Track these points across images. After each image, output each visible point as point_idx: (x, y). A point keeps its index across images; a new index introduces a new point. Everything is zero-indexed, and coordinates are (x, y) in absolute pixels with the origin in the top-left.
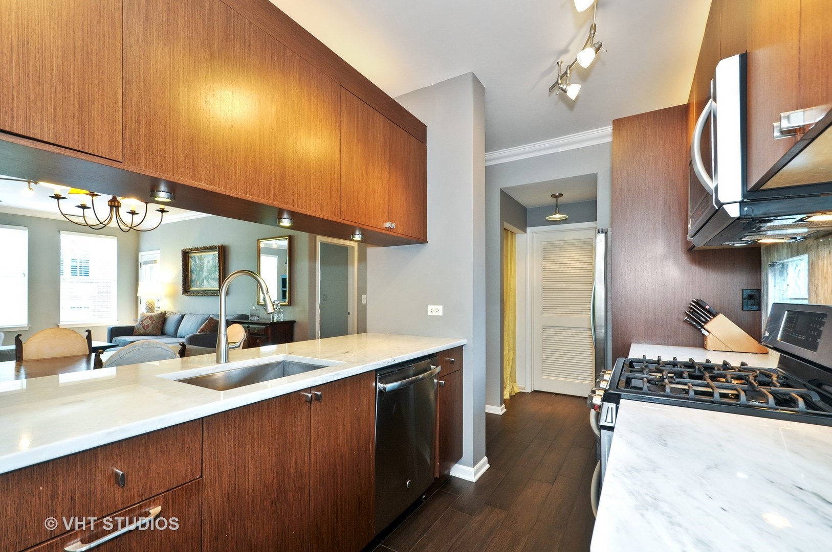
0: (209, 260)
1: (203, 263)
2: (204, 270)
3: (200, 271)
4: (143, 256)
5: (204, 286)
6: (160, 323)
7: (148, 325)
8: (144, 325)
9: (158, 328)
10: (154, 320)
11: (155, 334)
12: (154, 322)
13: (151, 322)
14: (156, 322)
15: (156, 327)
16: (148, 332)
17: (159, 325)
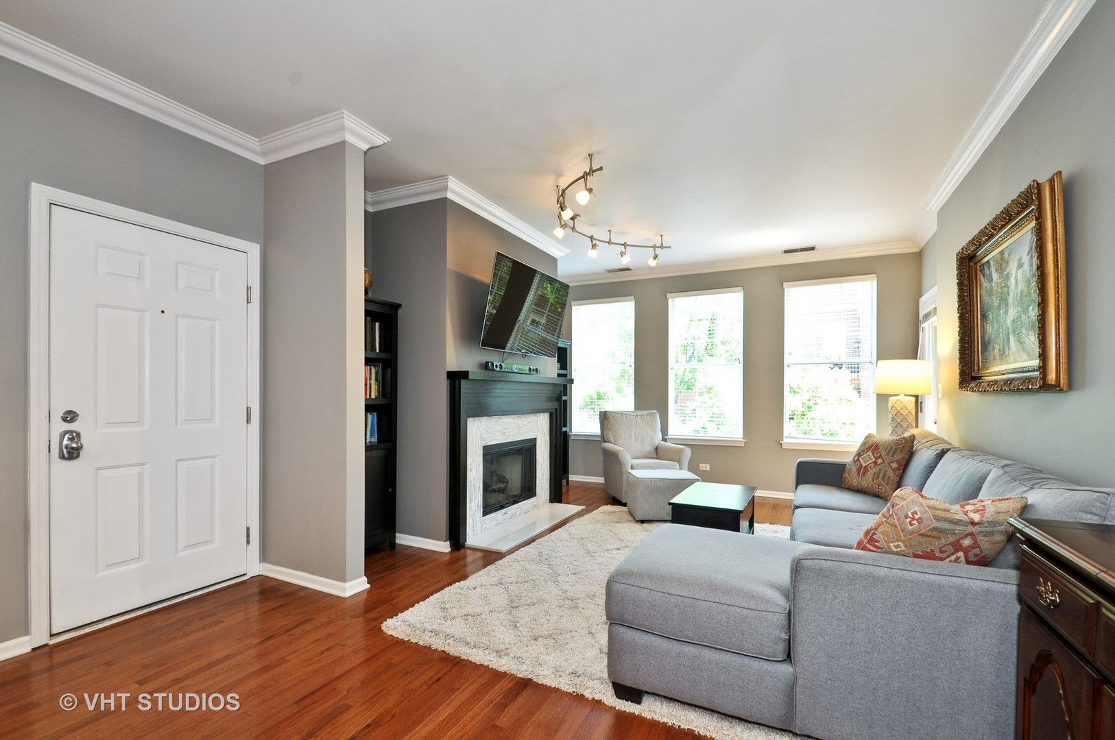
1: (1007, 277)
2: (1011, 299)
3: (999, 305)
5: (1011, 358)
6: (894, 465)
7: (866, 467)
8: (861, 465)
9: (886, 479)
10: (880, 457)
11: (878, 493)
12: (880, 461)
13: (874, 460)
14: (884, 462)
15: (881, 475)
16: (864, 484)
17: (890, 473)
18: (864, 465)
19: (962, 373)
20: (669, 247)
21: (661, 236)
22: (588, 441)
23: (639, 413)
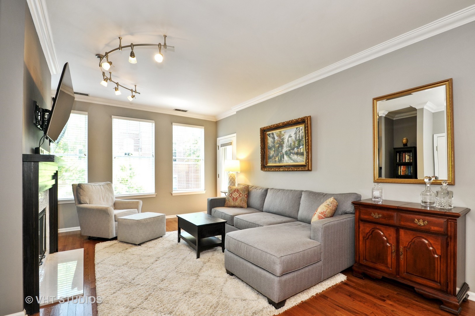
0: (290, 135)
1: (283, 140)
2: (285, 145)
3: (279, 147)
4: (221, 140)
5: (285, 162)
6: (246, 196)
7: (236, 198)
8: (234, 198)
9: (244, 201)
10: (241, 194)
11: (242, 206)
12: (241, 195)
13: (239, 195)
14: (243, 195)
15: (243, 200)
16: (237, 204)
17: (245, 198)
18: (235, 197)
19: (262, 165)
20: (139, 93)
21: (135, 86)
22: (67, 204)
23: (90, 184)
